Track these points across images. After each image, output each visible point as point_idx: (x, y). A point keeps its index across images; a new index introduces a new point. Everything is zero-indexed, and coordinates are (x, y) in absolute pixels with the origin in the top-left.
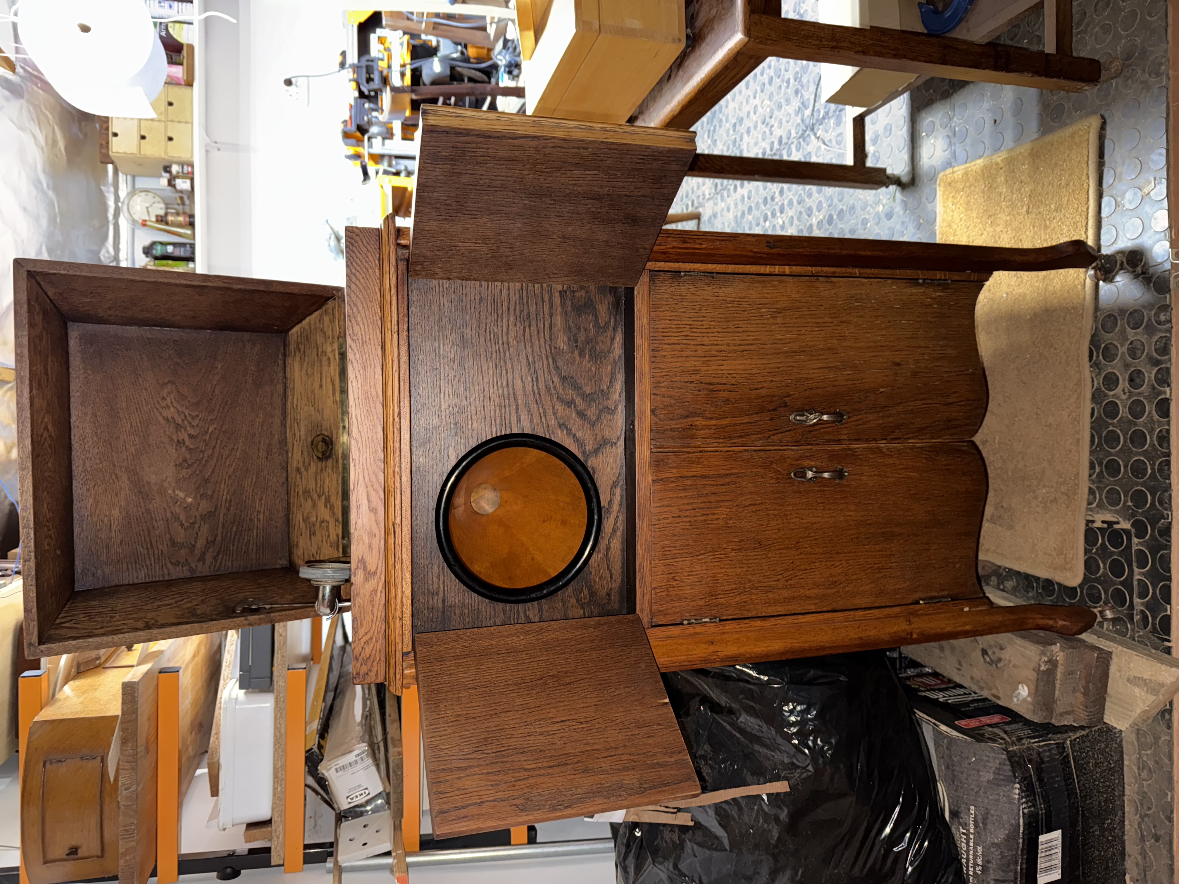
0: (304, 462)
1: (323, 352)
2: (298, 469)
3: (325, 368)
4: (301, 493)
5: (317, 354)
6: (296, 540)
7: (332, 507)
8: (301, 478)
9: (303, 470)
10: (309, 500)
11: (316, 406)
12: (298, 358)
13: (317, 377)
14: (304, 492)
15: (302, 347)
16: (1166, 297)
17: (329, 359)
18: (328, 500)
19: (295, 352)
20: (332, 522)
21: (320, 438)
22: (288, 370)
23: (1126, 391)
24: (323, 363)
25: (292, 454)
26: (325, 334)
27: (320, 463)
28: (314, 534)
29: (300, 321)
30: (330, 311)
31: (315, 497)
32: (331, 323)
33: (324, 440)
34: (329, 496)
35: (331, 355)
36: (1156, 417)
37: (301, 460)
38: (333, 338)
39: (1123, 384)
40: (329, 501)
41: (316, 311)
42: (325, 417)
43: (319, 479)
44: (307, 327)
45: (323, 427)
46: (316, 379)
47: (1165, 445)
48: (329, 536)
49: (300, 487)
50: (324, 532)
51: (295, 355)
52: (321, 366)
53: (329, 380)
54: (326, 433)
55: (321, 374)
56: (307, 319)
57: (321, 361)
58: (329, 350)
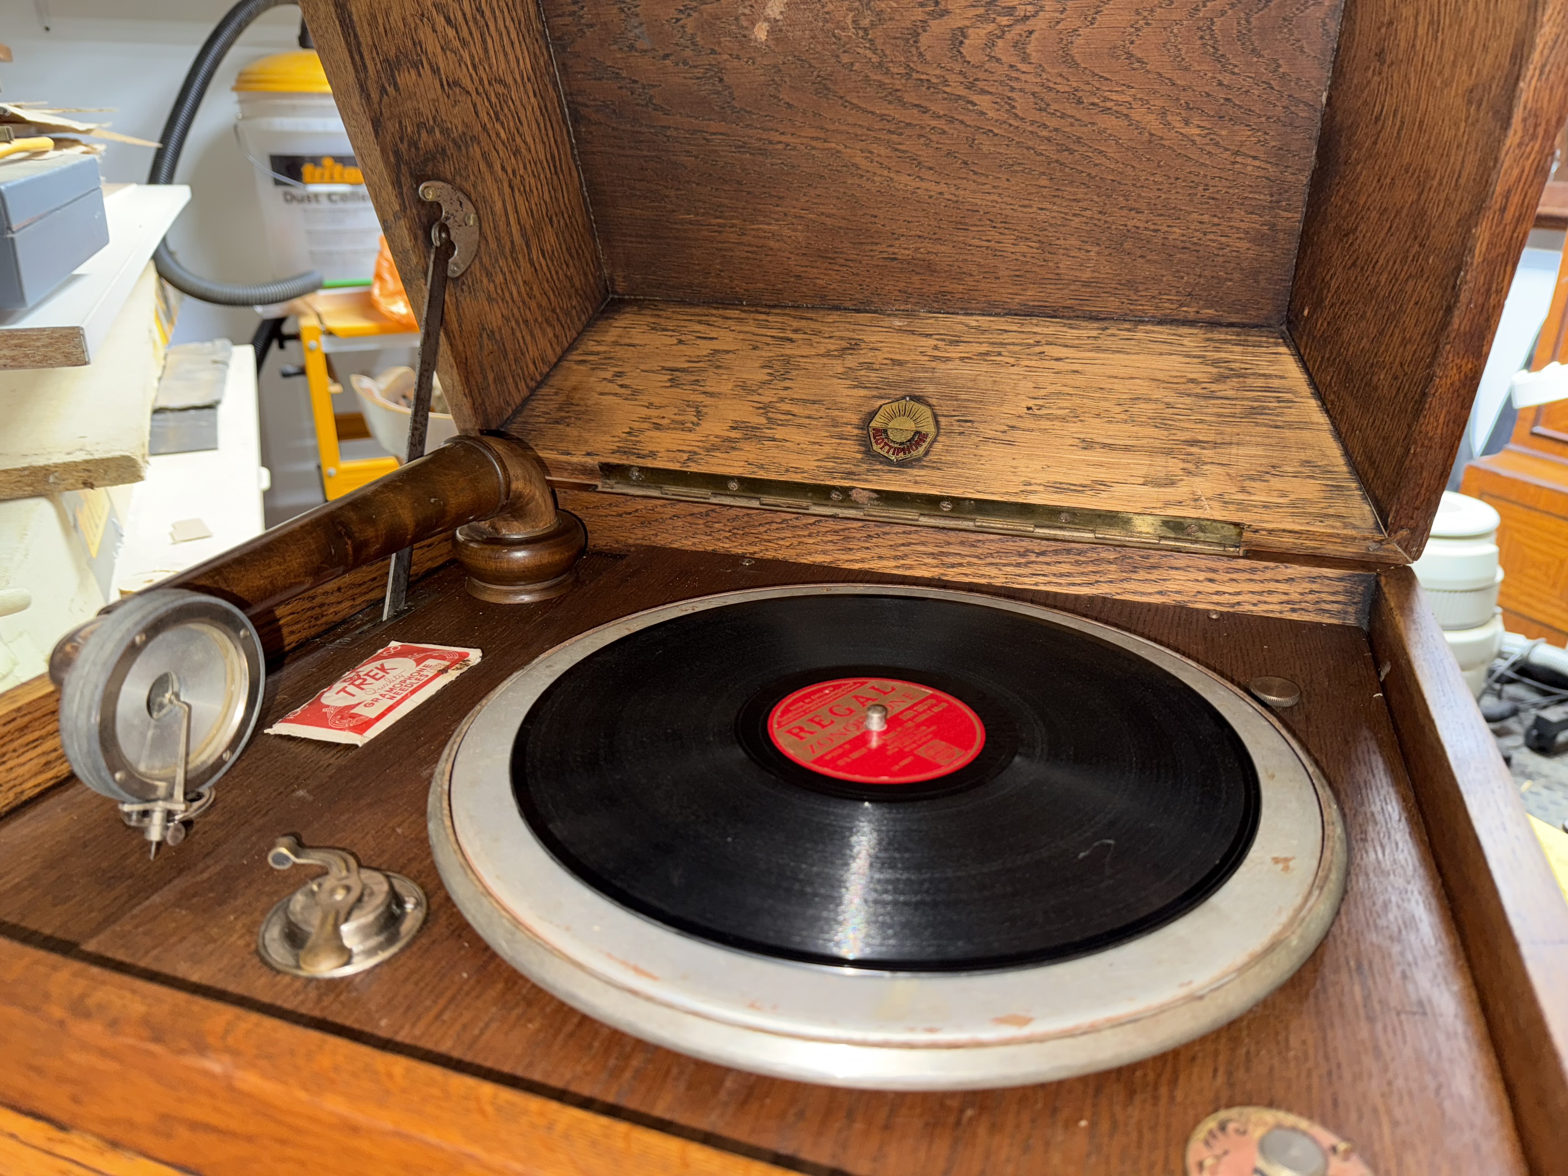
0: (869, 366)
1: (1199, 463)
2: (853, 346)
3: (1140, 465)
4: (788, 350)
5: (1193, 443)
6: (671, 324)
7: (728, 445)
8: (828, 354)
9: (851, 361)
10: (762, 375)
11: (1029, 423)
12: (1197, 371)
13: (1120, 433)
14: (787, 360)
15: (1227, 389)
17: (1171, 482)
18: (750, 432)
19: (1215, 363)
20: (691, 440)
21: (929, 428)
22: (1163, 333)
24: (1160, 460)
25: (900, 330)
26: (1260, 477)
27: (855, 418)
28: (674, 383)
29: (1319, 393)
30: (1338, 507)
31: (768, 396)
32: (1293, 505)
33: (918, 437)
34: (760, 439)
35: (1181, 491)
37: (879, 357)
38: (1242, 506)
40: (747, 438)
41: (1347, 453)
42: (987, 450)
43: (811, 410)
44: (1292, 415)
45: (958, 439)
46: (1113, 429)
48: (658, 427)
49: (805, 351)
50: (670, 413)
51: (1204, 360)
52: (1152, 452)
53: (1101, 474)
54: (938, 446)
55: (1127, 449)
56: (1321, 419)
57: (1169, 453)
58: (1202, 486)
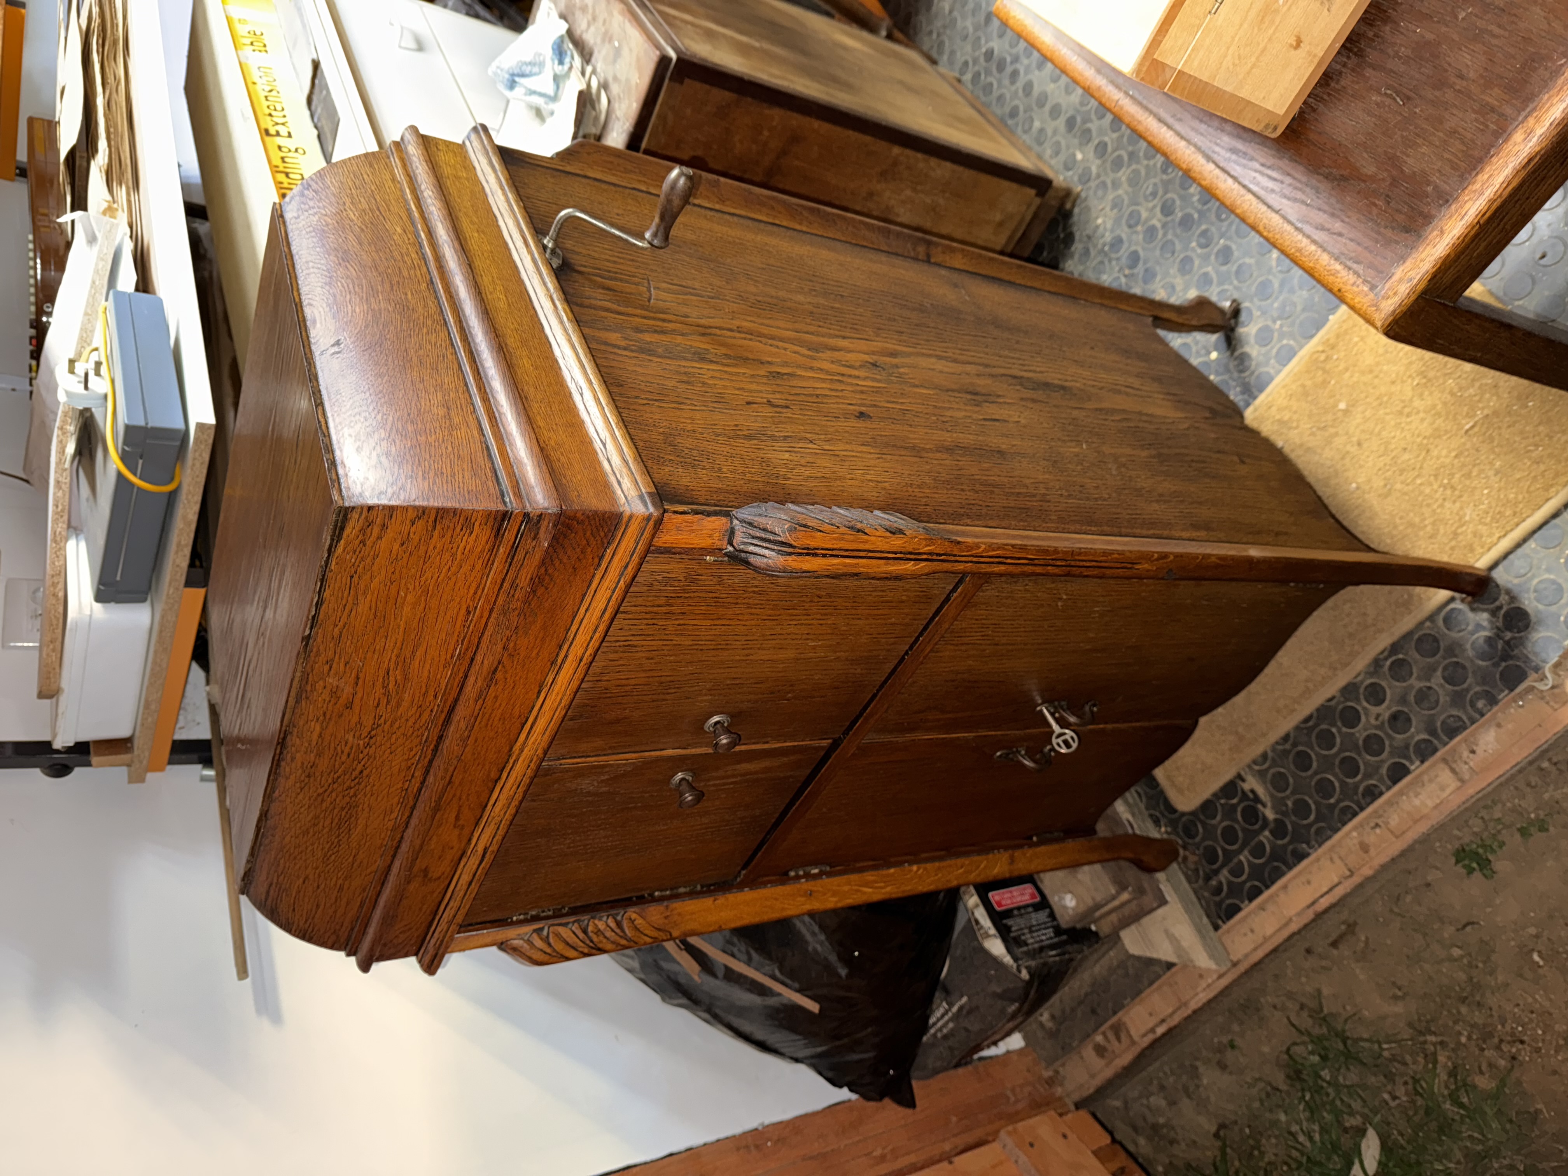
16: (1503, 691)
23: (1381, 719)
36: (1384, 771)
39: (1385, 711)
47: (1368, 799)
